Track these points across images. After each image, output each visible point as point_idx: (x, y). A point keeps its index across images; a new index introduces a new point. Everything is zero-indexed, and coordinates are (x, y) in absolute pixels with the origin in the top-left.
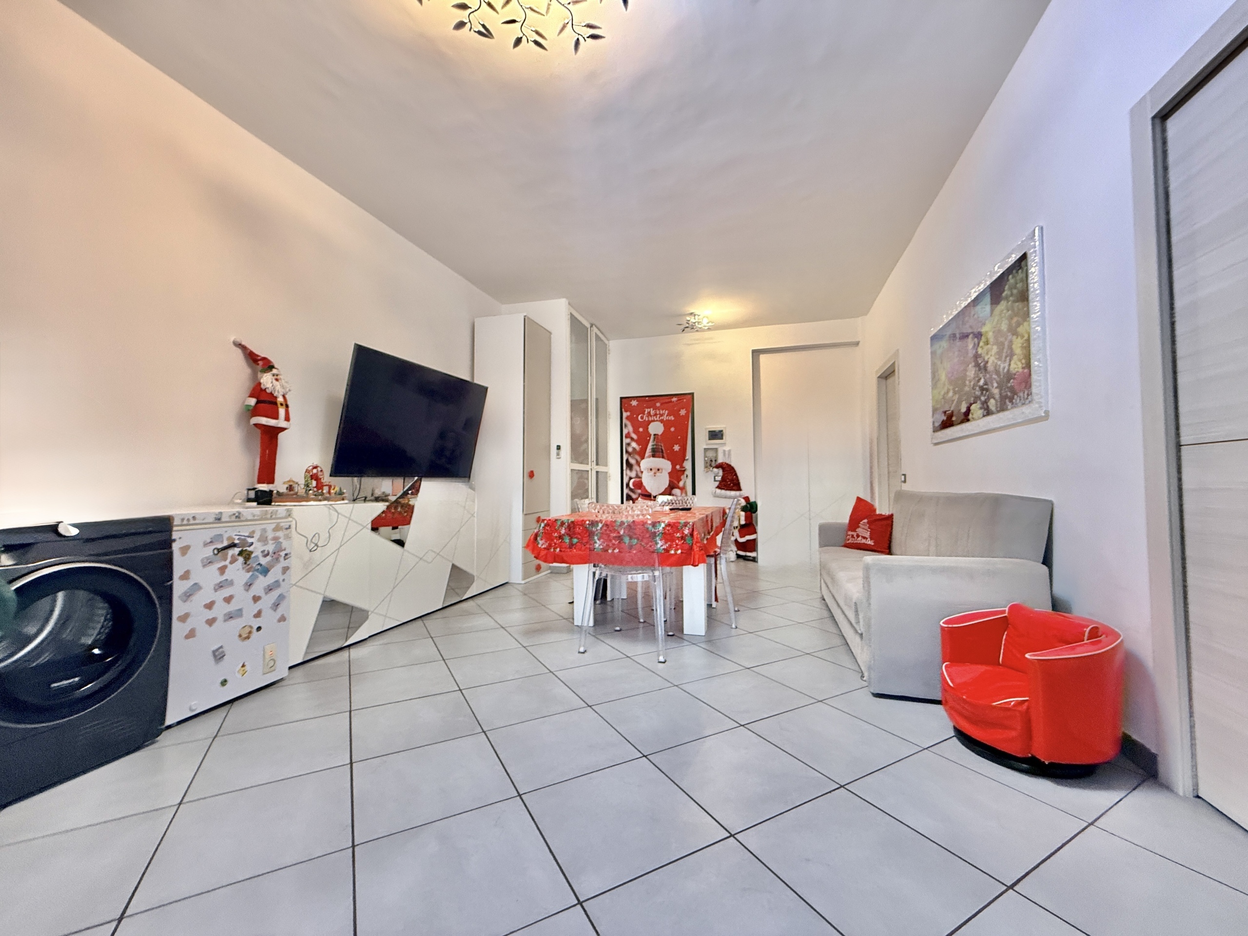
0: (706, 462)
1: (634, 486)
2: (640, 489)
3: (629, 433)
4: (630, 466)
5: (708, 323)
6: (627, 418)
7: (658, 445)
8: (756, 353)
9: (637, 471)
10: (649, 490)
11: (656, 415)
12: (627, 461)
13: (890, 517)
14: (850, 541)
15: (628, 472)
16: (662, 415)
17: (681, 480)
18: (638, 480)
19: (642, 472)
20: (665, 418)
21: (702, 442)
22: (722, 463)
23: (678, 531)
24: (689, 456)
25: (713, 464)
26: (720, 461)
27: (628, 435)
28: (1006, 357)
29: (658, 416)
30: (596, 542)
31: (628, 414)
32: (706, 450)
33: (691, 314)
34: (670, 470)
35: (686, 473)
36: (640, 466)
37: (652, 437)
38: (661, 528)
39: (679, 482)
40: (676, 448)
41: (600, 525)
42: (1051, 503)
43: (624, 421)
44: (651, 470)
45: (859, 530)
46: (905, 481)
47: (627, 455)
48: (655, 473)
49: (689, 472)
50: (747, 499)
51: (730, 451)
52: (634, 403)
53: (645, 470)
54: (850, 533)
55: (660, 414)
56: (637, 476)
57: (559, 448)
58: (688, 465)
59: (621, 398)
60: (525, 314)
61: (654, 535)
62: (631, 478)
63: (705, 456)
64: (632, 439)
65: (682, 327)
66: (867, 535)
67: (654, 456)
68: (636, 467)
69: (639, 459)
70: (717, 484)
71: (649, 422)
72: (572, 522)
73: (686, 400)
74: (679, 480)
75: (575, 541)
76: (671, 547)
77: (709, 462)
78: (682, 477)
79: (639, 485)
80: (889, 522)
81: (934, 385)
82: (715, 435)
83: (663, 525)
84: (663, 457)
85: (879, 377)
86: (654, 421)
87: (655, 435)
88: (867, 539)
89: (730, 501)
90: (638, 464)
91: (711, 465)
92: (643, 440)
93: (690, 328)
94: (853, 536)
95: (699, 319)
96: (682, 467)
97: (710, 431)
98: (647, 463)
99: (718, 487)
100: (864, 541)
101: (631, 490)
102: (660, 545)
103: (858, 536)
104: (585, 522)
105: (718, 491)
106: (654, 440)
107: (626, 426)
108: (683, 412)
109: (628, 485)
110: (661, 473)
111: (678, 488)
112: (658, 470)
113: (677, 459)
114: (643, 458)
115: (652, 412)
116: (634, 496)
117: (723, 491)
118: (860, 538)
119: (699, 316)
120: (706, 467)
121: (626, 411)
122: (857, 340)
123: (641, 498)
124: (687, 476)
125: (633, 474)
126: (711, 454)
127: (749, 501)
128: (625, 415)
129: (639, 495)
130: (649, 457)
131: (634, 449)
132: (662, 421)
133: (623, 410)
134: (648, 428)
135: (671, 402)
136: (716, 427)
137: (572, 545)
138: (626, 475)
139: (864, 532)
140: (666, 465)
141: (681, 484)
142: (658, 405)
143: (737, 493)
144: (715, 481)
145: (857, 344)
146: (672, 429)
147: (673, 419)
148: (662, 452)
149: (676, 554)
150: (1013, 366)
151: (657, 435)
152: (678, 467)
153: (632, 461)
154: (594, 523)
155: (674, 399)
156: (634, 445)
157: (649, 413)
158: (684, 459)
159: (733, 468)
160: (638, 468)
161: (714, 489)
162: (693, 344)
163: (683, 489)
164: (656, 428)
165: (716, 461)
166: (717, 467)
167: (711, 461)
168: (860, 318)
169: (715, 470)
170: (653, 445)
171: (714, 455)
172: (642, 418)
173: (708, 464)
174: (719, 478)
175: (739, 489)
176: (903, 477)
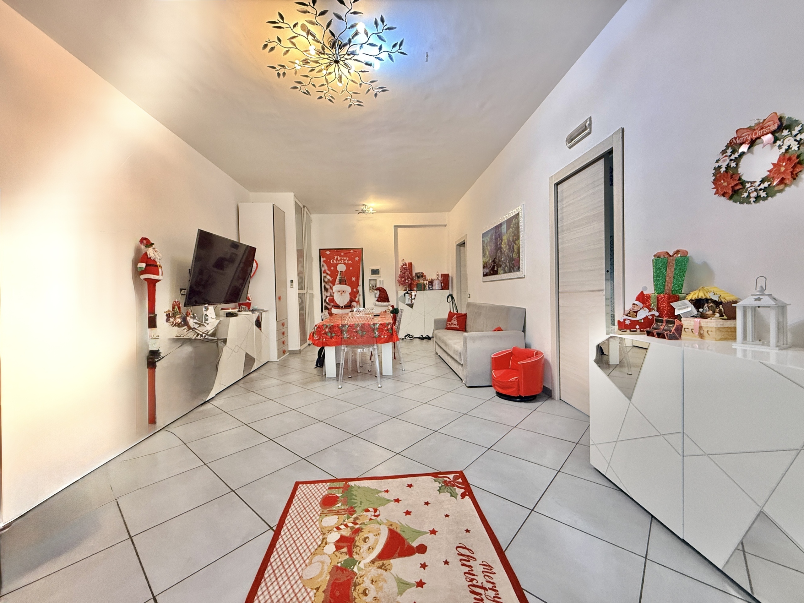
0: (370, 287)
1: (329, 301)
2: (333, 303)
3: (325, 270)
4: (326, 290)
5: (373, 211)
6: (324, 261)
7: (343, 277)
8: (396, 227)
9: (330, 293)
10: (338, 303)
11: (341, 260)
12: (325, 286)
13: (466, 315)
14: (448, 326)
15: (325, 293)
16: (345, 260)
17: (356, 297)
18: (331, 297)
19: (334, 293)
20: (346, 262)
21: (368, 275)
22: (380, 288)
23: (385, 327)
24: (361, 283)
25: (374, 288)
26: (378, 286)
27: (325, 272)
28: (512, 251)
29: (342, 261)
30: (344, 335)
31: (325, 259)
32: (370, 280)
33: (364, 205)
34: (350, 292)
35: (359, 293)
36: (332, 290)
37: (339, 272)
38: (377, 326)
39: (355, 299)
40: (354, 279)
41: (347, 326)
42: (525, 309)
43: (322, 263)
44: (339, 291)
45: (452, 321)
46: (470, 297)
47: (324, 283)
48: (341, 293)
49: (361, 292)
50: (393, 306)
51: (383, 281)
52: (328, 253)
53: (335, 291)
54: (448, 323)
55: (343, 259)
56: (331, 295)
57: (292, 281)
58: (360, 289)
59: (320, 250)
60: (273, 203)
61: (374, 330)
62: (327, 297)
63: (370, 284)
64: (327, 274)
65: (359, 212)
66: (456, 323)
67: (340, 284)
68: (330, 290)
69: (331, 285)
70: (377, 299)
71: (337, 264)
72: (332, 326)
73: (359, 252)
74: (355, 297)
75: (333, 335)
76: (382, 334)
77: (372, 287)
78: (357, 295)
79: (332, 300)
80: (465, 317)
81: (484, 256)
82: (375, 272)
83: (378, 325)
84: (346, 284)
85: (457, 245)
86: (340, 263)
87: (341, 271)
88: (456, 325)
89: (383, 307)
90: (331, 288)
91: (373, 289)
92: (334, 274)
93: (363, 212)
94: (450, 324)
95: (368, 208)
96: (357, 290)
97: (372, 270)
98: (336, 288)
99: (377, 301)
100: (454, 326)
101: (327, 303)
102: (377, 334)
103: (452, 324)
104: (339, 325)
105: (377, 303)
106: (340, 275)
107: (323, 266)
108: (357, 259)
109: (325, 301)
110: (345, 293)
111: (355, 302)
112: (343, 291)
113: (354, 285)
114: (334, 285)
115: (339, 258)
116: (329, 307)
117: (380, 303)
118: (453, 325)
119: (367, 206)
120: (370, 290)
121: (323, 257)
122: (445, 224)
123: (334, 308)
124: (360, 295)
125: (328, 294)
126: (373, 283)
127: (394, 307)
128: (322, 259)
129: (332, 306)
130: (338, 284)
131: (328, 279)
132: (345, 264)
133: (321, 256)
134: (337, 268)
135: (350, 253)
136: (375, 268)
137: (331, 337)
138: (324, 295)
139: (455, 322)
140: (348, 289)
141: (357, 299)
142: (342, 254)
143: (387, 304)
144: (375, 297)
145: (445, 226)
146: (351, 268)
147: (351, 262)
148: (345, 281)
149: (384, 337)
150: (514, 256)
151: (342, 271)
152: (355, 290)
153: (328, 287)
154: (343, 326)
155: (352, 251)
156: (328, 277)
157: (337, 259)
158: (358, 285)
159: (385, 290)
160: (331, 291)
161: (375, 302)
162: (361, 220)
163: (358, 302)
164: (341, 268)
165: (375, 286)
166: (376, 290)
167: (373, 286)
168: (447, 213)
169: (375, 291)
170: (340, 278)
171: (375, 283)
172: (333, 261)
173: (371, 288)
174: (377, 296)
175: (388, 301)
176: (469, 295)
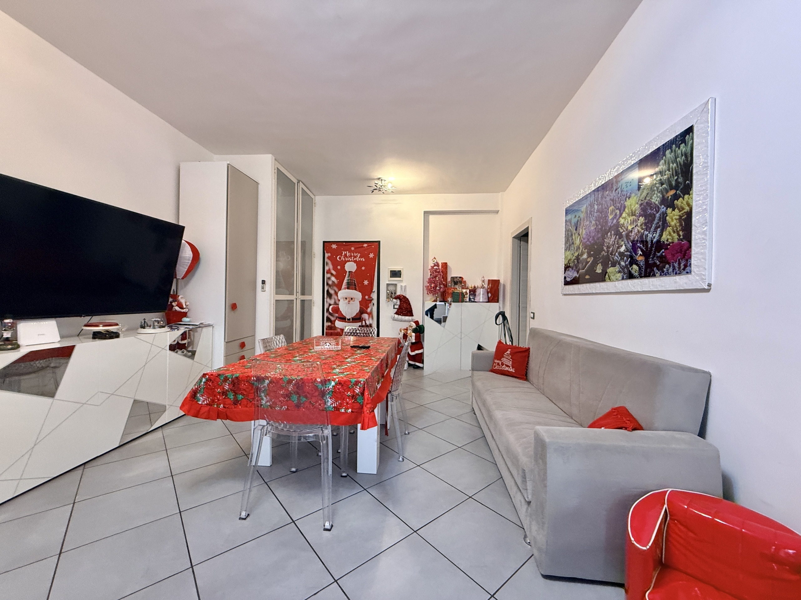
0: (388, 294)
1: (332, 311)
4: (330, 295)
5: (392, 187)
6: (328, 258)
7: (352, 280)
8: (427, 214)
10: (344, 314)
11: (351, 256)
12: (328, 291)
13: (527, 350)
15: (328, 300)
18: (336, 306)
19: (339, 300)
20: (358, 259)
21: (385, 278)
22: (400, 295)
24: (375, 289)
25: (393, 296)
26: (398, 293)
27: (329, 272)
28: (656, 228)
31: (329, 254)
32: (388, 285)
33: (379, 179)
34: (361, 299)
35: (373, 302)
36: (337, 296)
37: (348, 273)
39: (367, 310)
40: (366, 282)
42: (709, 374)
43: (326, 260)
44: (346, 299)
46: (533, 318)
48: (349, 301)
50: (417, 323)
51: (405, 286)
52: (334, 246)
53: (341, 298)
55: (354, 256)
56: (335, 303)
57: (263, 282)
58: (374, 296)
59: (324, 242)
60: (228, 163)
61: (323, 394)
62: (330, 305)
63: (387, 290)
64: (332, 274)
65: (372, 189)
67: (348, 288)
70: (396, 310)
71: (346, 262)
72: (237, 378)
73: (375, 246)
74: (367, 307)
75: (240, 397)
76: (341, 405)
79: (337, 310)
80: (527, 353)
81: (567, 249)
82: (396, 274)
83: (333, 383)
84: (356, 289)
85: (513, 238)
86: (349, 261)
87: (349, 272)
90: (336, 294)
93: (377, 190)
95: (384, 184)
96: (370, 297)
97: (391, 271)
98: (343, 293)
99: (396, 313)
101: (330, 314)
102: (330, 402)
105: (396, 316)
106: (349, 276)
107: (327, 264)
108: (371, 255)
109: (328, 310)
110: (354, 301)
111: (367, 313)
112: (352, 299)
113: (366, 291)
114: (340, 289)
116: (332, 319)
117: (400, 317)
119: (385, 181)
120: (388, 298)
122: (497, 209)
123: (338, 320)
126: (391, 288)
127: (419, 324)
128: (326, 255)
129: (337, 317)
130: (345, 289)
132: (355, 262)
133: (325, 251)
134: (344, 267)
135: (363, 247)
136: (396, 268)
140: (358, 295)
141: (369, 310)
142: (353, 249)
143: (410, 318)
145: (497, 212)
146: (363, 268)
148: (355, 286)
149: (346, 412)
150: (665, 237)
151: (352, 272)
152: (367, 297)
153: (332, 292)
155: (365, 245)
156: (333, 279)
157: (346, 255)
158: (371, 291)
159: (407, 299)
160: (336, 297)
162: (380, 204)
164: (351, 267)
165: (395, 293)
166: (396, 298)
168: (501, 193)
169: (394, 300)
170: (348, 280)
171: (394, 289)
172: (340, 258)
174: (397, 307)
176: (532, 315)
